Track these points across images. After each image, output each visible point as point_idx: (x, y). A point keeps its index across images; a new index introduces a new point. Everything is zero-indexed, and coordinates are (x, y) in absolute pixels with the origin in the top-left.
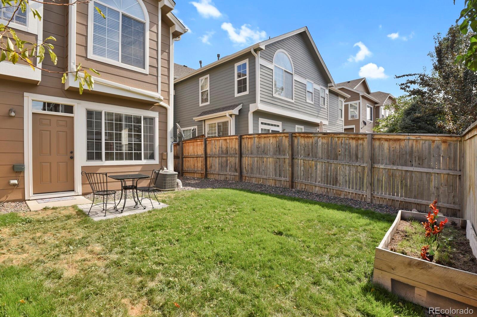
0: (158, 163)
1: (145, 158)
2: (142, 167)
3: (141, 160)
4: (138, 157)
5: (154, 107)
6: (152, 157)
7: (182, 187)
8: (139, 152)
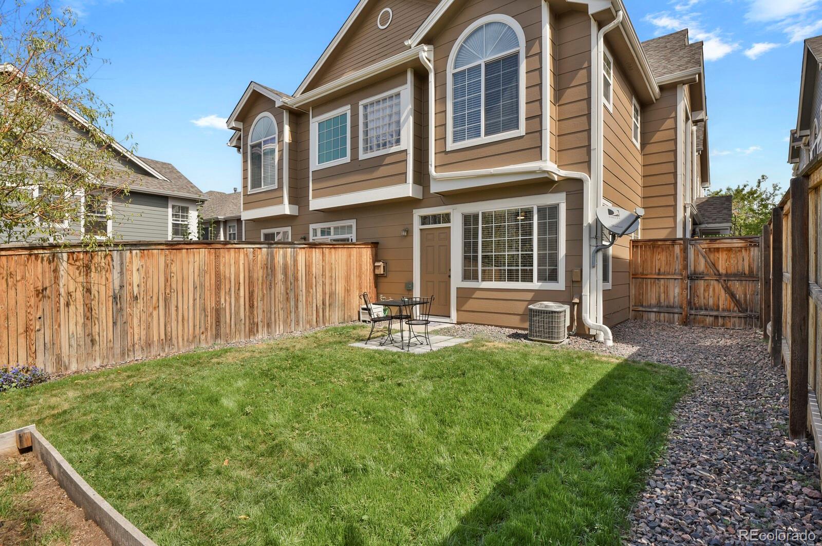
0: (564, 289)
1: (539, 279)
2: (533, 293)
3: (532, 281)
4: (528, 277)
5: (556, 186)
6: (553, 277)
7: (610, 343)
8: (528, 268)
